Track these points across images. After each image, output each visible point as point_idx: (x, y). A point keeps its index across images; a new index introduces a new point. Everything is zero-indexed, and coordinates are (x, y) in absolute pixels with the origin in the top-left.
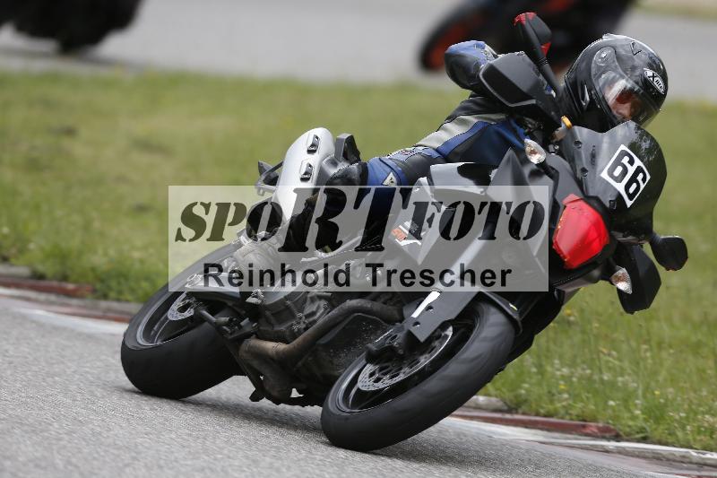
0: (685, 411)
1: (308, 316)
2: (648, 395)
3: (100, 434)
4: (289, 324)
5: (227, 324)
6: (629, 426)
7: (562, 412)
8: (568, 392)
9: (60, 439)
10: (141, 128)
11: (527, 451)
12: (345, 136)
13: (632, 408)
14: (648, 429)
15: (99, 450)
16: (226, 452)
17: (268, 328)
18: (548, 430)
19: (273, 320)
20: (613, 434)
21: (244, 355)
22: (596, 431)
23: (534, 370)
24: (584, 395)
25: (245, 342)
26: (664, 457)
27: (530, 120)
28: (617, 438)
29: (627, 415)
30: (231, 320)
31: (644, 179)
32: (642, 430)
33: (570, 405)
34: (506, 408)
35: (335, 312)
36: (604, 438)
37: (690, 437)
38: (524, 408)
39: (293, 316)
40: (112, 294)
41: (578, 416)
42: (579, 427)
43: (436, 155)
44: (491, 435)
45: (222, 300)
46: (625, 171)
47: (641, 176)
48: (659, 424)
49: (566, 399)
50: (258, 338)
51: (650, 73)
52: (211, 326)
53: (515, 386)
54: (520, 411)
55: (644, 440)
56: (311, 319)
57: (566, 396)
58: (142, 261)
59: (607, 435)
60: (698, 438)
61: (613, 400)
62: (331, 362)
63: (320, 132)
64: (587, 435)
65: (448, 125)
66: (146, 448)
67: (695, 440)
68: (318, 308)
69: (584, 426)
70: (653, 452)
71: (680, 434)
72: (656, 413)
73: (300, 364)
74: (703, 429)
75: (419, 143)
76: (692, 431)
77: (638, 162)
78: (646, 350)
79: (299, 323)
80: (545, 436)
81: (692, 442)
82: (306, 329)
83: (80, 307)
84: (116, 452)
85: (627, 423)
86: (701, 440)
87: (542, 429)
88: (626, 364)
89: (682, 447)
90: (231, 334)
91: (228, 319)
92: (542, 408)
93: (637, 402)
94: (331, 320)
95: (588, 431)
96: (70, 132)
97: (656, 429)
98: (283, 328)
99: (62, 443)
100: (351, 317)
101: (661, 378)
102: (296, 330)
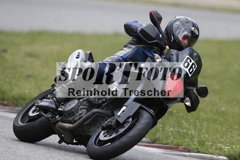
0: (211, 143)
1: (79, 115)
2: (199, 137)
3: (16, 152)
4: (73, 117)
5: (51, 117)
6: (193, 148)
7: (170, 143)
8: (172, 136)
9: (3, 154)
10: (29, 49)
11: (159, 156)
12: (89, 52)
13: (194, 141)
14: (199, 149)
15: (16, 157)
16: (58, 157)
17: (66, 119)
18: (166, 149)
19: (67, 116)
20: (188, 150)
21: (57, 128)
22: (182, 149)
23: (161, 129)
24: (178, 137)
25: (57, 124)
26: (205, 158)
27: (156, 47)
28: (189, 151)
29: (192, 144)
30: (52, 116)
31: (195, 67)
32: (197, 149)
33: (173, 141)
34: (151, 142)
35: (89, 113)
36: (184, 152)
37: (213, 151)
38: (158, 142)
39: (74, 115)
40: (20, 105)
41: (176, 144)
42: (176, 148)
43: (121, 59)
44: (146, 151)
45: (48, 109)
46: (189, 64)
47: (194, 66)
48: (203, 147)
49: (172, 139)
50: (62, 122)
51: (193, 29)
52: (45, 118)
53: (154, 135)
54: (156, 143)
55: (198, 152)
56: (81, 116)
57: (172, 137)
58: (30, 94)
59: (186, 151)
60: (216, 151)
61: (187, 139)
62: (88, 131)
63: (80, 51)
64: (179, 151)
65: (125, 49)
66: (31, 156)
67: (215, 152)
68: (83, 112)
69: (178, 148)
70: (201, 156)
71: (210, 150)
72: (202, 143)
73: (77, 131)
74: (217, 148)
75: (115, 55)
76: (214, 149)
77: (193, 61)
78: (198, 122)
79: (76, 117)
80: (165, 151)
81: (214, 153)
82: (79, 119)
83: (9, 109)
84: (21, 158)
85: (192, 147)
86: (217, 152)
87: (164, 149)
88: (192, 127)
89: (211, 154)
90: (53, 121)
91: (51, 116)
92: (164, 142)
93: (196, 139)
94: (88, 116)
95: (179, 149)
96: (5, 51)
97: (202, 149)
98: (71, 119)
99: (3, 155)
100: (95, 115)
101: (203, 131)
102: (76, 120)
